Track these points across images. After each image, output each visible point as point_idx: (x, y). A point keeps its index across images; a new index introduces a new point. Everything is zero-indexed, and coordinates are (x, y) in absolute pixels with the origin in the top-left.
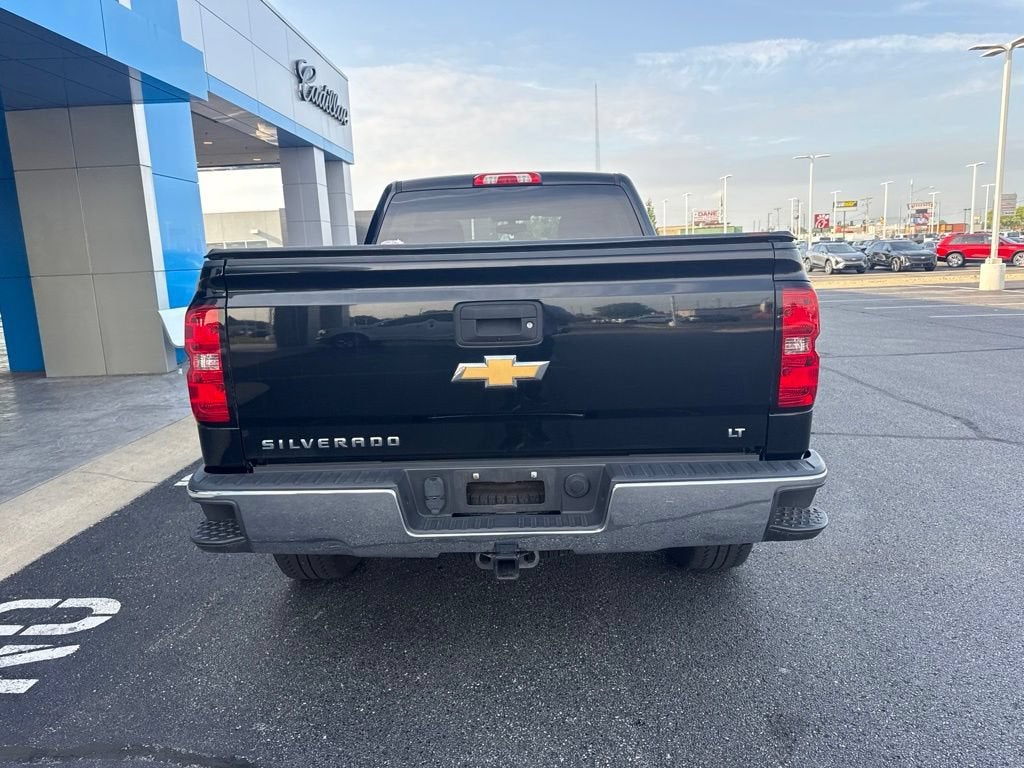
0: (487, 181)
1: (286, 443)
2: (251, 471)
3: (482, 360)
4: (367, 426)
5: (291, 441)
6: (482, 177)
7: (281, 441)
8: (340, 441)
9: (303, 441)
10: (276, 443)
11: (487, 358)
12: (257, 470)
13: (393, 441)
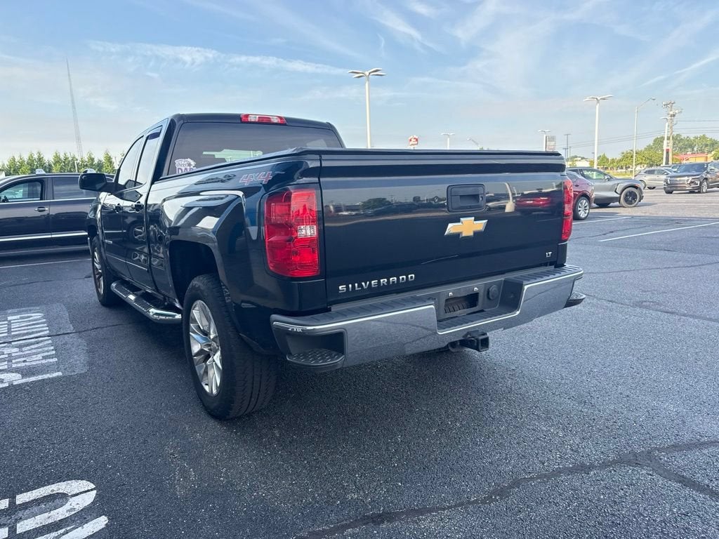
0: (251, 119)
1: (353, 286)
2: (330, 310)
3: (459, 221)
4: (387, 270)
5: (356, 285)
6: (247, 116)
7: (350, 286)
8: (383, 281)
9: (363, 284)
10: (347, 287)
11: (461, 219)
12: (335, 308)
13: (412, 277)
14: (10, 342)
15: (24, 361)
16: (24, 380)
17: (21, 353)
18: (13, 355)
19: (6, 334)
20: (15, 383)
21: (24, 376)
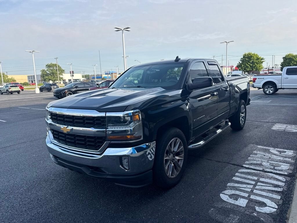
14: (263, 171)
15: (264, 156)
16: (269, 148)
17: (263, 160)
18: (266, 161)
19: (261, 179)
20: (273, 148)
21: (269, 150)
